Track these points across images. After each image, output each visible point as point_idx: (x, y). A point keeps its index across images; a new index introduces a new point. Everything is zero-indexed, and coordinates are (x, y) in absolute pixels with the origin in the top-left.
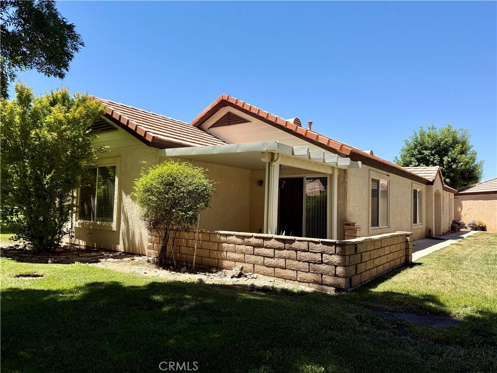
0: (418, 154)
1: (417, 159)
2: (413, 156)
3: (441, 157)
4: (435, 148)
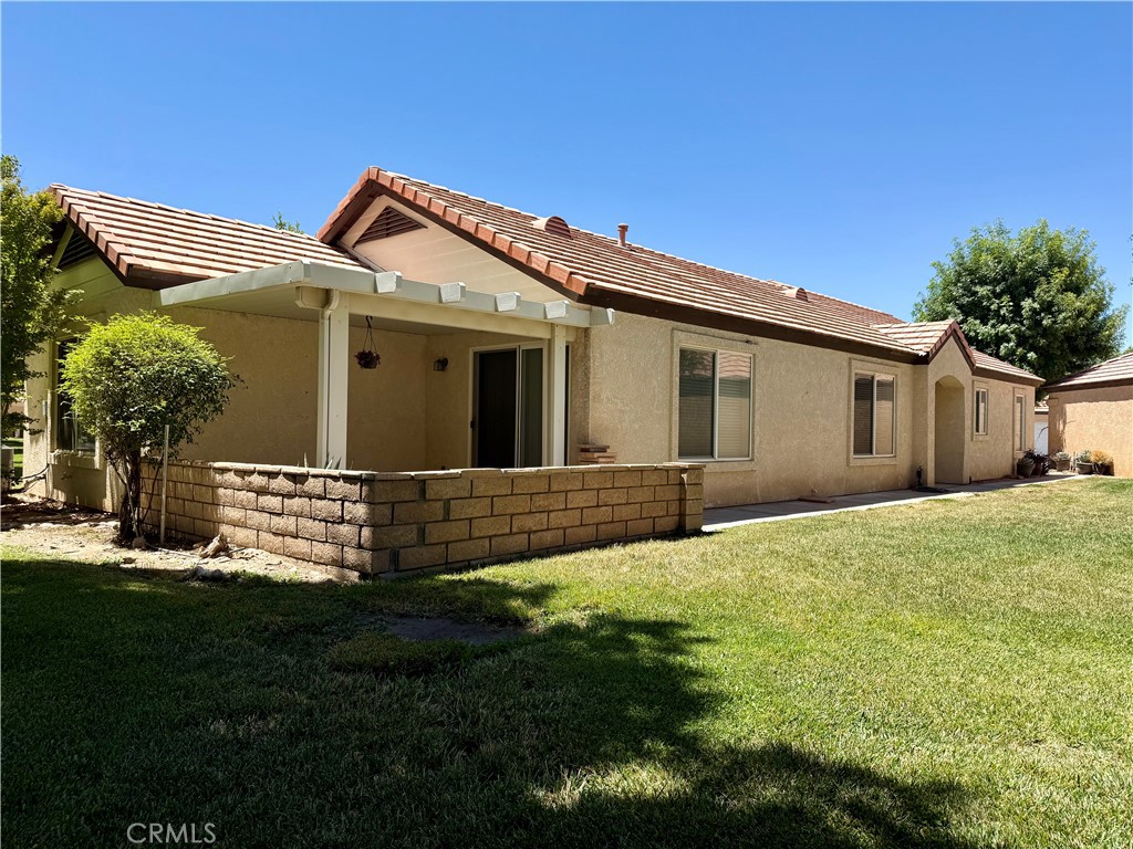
0: (963, 295)
1: (960, 307)
2: (952, 299)
3: (1016, 300)
4: (1004, 279)
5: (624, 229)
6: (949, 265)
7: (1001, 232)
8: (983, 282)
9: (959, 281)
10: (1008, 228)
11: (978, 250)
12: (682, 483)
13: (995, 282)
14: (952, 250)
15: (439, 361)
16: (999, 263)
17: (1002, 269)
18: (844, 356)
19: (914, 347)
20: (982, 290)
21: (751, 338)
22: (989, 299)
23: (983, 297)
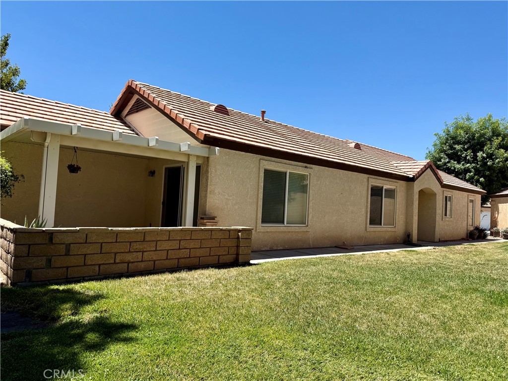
0: (449, 149)
1: (447, 155)
2: (444, 151)
3: (475, 152)
4: (469, 142)
5: (263, 112)
6: (443, 135)
7: (468, 119)
8: (459, 143)
9: (447, 142)
10: (472, 117)
11: (457, 128)
12: (238, 238)
13: (464, 143)
14: (444, 128)
15: (151, 172)
16: (467, 134)
17: (468, 137)
18: (366, 176)
19: (408, 173)
20: (458, 147)
21: (308, 165)
22: (461, 151)
23: (458, 150)
